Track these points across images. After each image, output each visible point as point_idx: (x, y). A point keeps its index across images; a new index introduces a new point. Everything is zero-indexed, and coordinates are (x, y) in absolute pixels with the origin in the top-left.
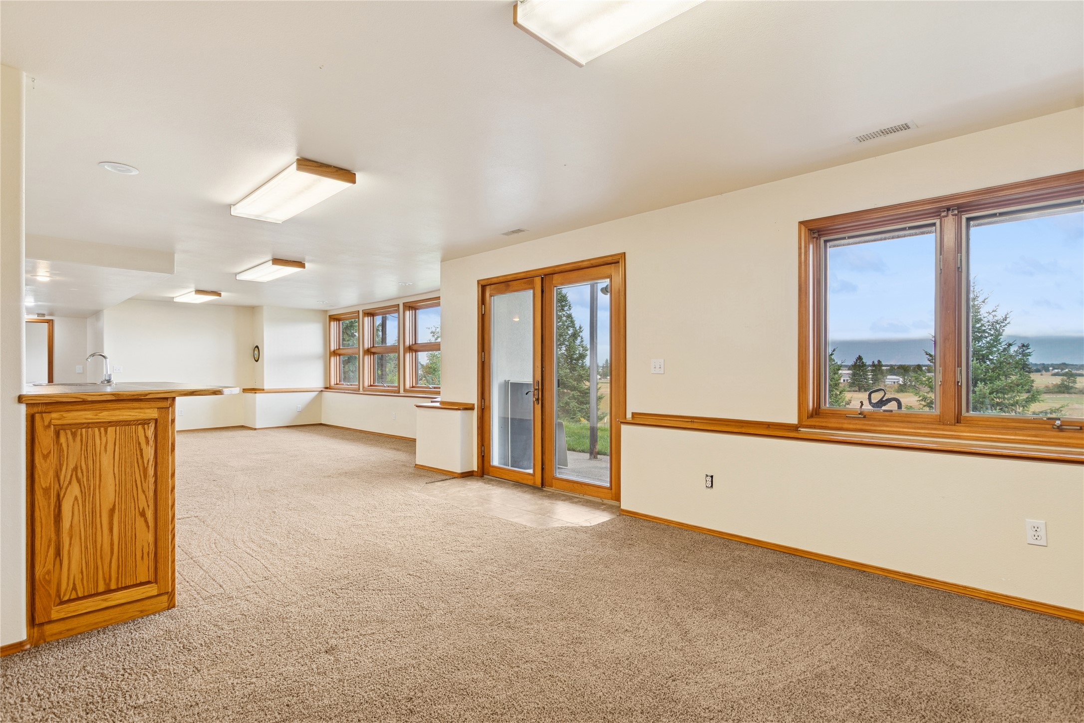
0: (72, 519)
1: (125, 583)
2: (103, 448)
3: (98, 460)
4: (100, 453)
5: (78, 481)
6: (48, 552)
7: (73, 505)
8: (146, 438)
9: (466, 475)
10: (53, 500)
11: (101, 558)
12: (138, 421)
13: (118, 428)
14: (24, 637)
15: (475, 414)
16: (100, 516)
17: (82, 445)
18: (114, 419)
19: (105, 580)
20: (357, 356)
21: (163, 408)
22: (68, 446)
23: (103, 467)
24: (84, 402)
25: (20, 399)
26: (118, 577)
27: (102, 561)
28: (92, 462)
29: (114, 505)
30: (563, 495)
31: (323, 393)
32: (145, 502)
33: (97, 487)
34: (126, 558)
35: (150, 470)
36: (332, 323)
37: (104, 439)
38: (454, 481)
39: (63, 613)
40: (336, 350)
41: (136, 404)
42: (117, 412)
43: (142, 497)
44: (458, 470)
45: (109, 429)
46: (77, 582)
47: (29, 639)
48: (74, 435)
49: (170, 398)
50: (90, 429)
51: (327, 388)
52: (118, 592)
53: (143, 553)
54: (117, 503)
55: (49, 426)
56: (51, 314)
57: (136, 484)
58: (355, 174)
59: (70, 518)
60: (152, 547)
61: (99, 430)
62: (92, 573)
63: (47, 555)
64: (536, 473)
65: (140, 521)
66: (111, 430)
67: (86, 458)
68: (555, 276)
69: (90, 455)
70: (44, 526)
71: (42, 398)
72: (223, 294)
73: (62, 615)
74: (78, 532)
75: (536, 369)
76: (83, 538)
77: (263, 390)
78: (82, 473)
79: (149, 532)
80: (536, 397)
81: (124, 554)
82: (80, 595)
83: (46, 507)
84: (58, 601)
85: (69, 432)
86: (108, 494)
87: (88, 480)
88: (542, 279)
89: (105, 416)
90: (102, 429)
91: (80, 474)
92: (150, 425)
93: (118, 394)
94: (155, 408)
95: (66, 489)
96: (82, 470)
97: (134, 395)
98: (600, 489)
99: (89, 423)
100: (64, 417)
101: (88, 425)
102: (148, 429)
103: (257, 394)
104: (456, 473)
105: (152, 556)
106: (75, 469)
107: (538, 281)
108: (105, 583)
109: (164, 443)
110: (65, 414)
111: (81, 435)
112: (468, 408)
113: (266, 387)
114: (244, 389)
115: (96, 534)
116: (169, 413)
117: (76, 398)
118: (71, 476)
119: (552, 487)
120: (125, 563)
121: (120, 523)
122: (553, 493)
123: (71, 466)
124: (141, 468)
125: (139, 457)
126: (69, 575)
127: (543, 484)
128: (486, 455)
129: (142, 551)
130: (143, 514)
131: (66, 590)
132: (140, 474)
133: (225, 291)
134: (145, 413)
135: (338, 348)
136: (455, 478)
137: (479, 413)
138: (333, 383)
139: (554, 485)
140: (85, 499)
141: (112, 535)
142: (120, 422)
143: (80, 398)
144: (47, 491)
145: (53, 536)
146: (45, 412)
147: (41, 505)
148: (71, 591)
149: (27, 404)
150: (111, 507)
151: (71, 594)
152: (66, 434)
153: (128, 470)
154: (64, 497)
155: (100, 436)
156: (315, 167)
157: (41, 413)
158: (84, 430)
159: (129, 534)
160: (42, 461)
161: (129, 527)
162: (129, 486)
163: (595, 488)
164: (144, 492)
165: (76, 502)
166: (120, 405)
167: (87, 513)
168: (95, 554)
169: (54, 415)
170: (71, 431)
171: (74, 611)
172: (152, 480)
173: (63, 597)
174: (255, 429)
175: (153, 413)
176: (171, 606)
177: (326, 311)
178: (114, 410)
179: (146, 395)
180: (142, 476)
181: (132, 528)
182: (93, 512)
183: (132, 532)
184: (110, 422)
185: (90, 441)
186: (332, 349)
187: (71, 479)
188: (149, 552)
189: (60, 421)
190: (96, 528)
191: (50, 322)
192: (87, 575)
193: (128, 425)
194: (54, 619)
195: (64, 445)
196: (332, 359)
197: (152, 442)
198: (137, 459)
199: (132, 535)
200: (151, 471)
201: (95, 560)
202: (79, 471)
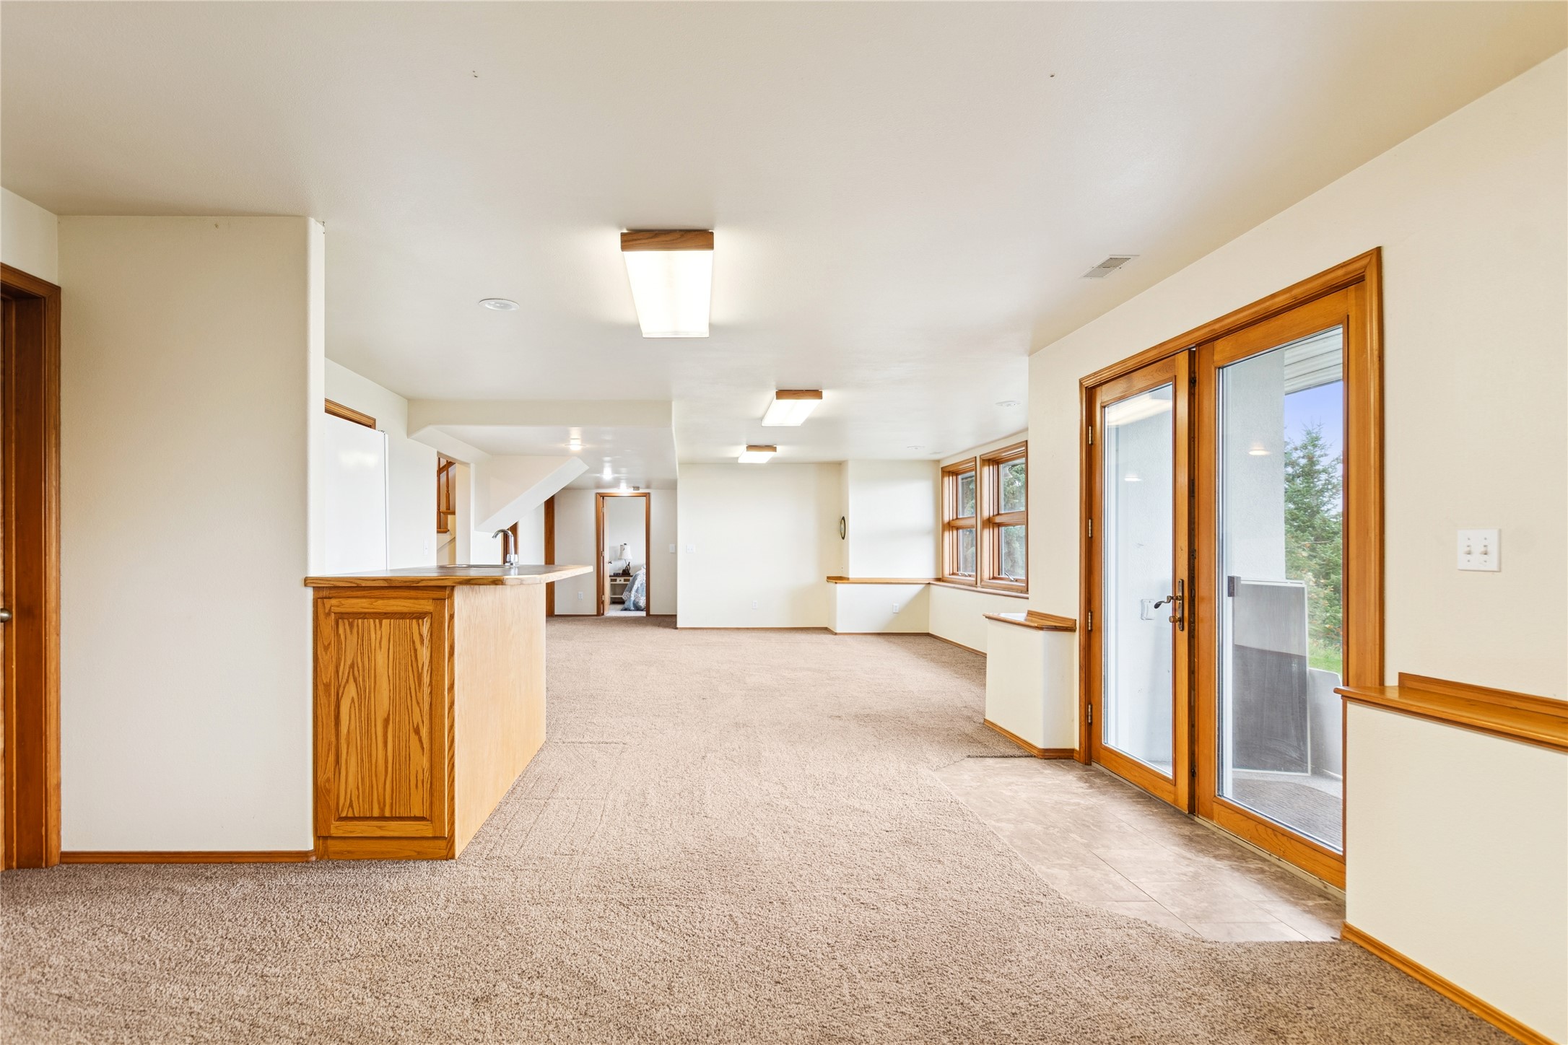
0: (349, 724)
1: (400, 813)
2: (378, 645)
3: (373, 658)
4: (375, 650)
5: (355, 680)
6: (328, 757)
7: (350, 707)
8: (421, 636)
9: (1057, 754)
10: (333, 698)
11: (376, 776)
12: (413, 614)
13: (392, 620)
14: (310, 847)
15: (1075, 640)
16: (375, 725)
17: (358, 638)
18: (389, 609)
19: (379, 803)
20: (974, 529)
21: (438, 599)
22: (346, 638)
23: (378, 667)
24: (359, 588)
25: (307, 581)
26: (392, 803)
27: (376, 780)
28: (367, 660)
29: (389, 714)
30: (1233, 846)
31: (932, 586)
32: (420, 716)
33: (372, 690)
34: (400, 782)
35: (425, 677)
36: (946, 479)
37: (379, 632)
38: (1024, 762)
39: (341, 831)
40: (953, 520)
41: (413, 593)
42: (392, 602)
43: (416, 709)
44: (1040, 744)
45: (384, 621)
46: (353, 799)
47: (315, 851)
48: (351, 625)
49: (449, 586)
50: (366, 620)
51: (939, 580)
52: (393, 821)
53: (417, 780)
54: (391, 713)
55: (328, 614)
56: (648, 487)
57: (410, 692)
58: (712, 233)
59: (348, 722)
60: (427, 774)
61: (374, 622)
62: (367, 791)
63: (327, 760)
64: (1179, 781)
65: (414, 737)
66: (385, 622)
67: (362, 654)
68: (1220, 344)
69: (366, 651)
70: (325, 727)
71: (322, 582)
72: (779, 448)
73: (340, 834)
74: (354, 739)
75: (1179, 553)
76: (359, 748)
77: (848, 579)
78: (359, 671)
79: (423, 754)
80: (1178, 615)
81: (398, 776)
82: (357, 815)
83: (327, 706)
84: (337, 817)
85: (346, 621)
86: (383, 701)
87: (364, 680)
88: (1192, 356)
89: (381, 605)
90: (377, 621)
91: (356, 672)
92: (425, 620)
93: (390, 580)
94: (428, 598)
95: (344, 688)
96: (358, 668)
97: (406, 582)
98: (1319, 856)
99: (366, 613)
100: (343, 605)
101: (364, 616)
102: (423, 625)
103: (838, 585)
104: (1035, 748)
105: (427, 786)
106: (352, 666)
107: (1183, 360)
108: (379, 807)
109: (439, 645)
110: (343, 601)
111: (358, 626)
112: (1064, 627)
113: (852, 575)
114: (828, 578)
115: (371, 746)
116: (445, 606)
117: (351, 582)
118: (349, 673)
119: (1212, 819)
120: (399, 787)
121: (394, 736)
122: (1214, 833)
123: (349, 662)
124: (416, 674)
125: (414, 659)
126: (346, 788)
127: (1193, 809)
128: (1094, 721)
129: (417, 777)
130: (417, 731)
131: (344, 804)
132: (414, 680)
133: (782, 444)
134: (420, 605)
135: (955, 517)
136: (1031, 756)
137: (1082, 637)
138: (947, 572)
139: (1216, 816)
140: (361, 702)
141: (386, 751)
142: (396, 613)
143: (354, 583)
144: (327, 686)
145: (333, 739)
146: (326, 598)
147: (322, 702)
148: (349, 808)
149: (314, 587)
150: (386, 716)
151: (348, 811)
152: (344, 625)
153: (402, 674)
154: (342, 696)
155: (375, 630)
156: (647, 239)
157: (323, 598)
158: (360, 621)
159: (403, 753)
160: (324, 653)
161: (403, 744)
162: (403, 694)
163: (1308, 851)
164: (418, 703)
165: (352, 704)
166: (397, 593)
167: (363, 719)
168: (370, 770)
169: (334, 602)
170: (349, 621)
171: (351, 832)
172: (426, 690)
173: (341, 812)
174: (836, 634)
175: (427, 606)
176: (450, 856)
177: (938, 461)
178: (389, 598)
179: (418, 582)
180: (417, 684)
181: (406, 747)
182: (368, 719)
183: (406, 751)
184: (385, 613)
185: (366, 634)
186: (946, 519)
187: (348, 677)
188: (423, 780)
189: (339, 609)
190: (371, 739)
191: (647, 495)
192: (363, 793)
193: (403, 618)
194: (334, 835)
195: (342, 637)
196: (946, 534)
197: (426, 642)
198: (412, 661)
199: (406, 755)
200: (426, 679)
201: (370, 776)
202: (356, 669)
